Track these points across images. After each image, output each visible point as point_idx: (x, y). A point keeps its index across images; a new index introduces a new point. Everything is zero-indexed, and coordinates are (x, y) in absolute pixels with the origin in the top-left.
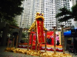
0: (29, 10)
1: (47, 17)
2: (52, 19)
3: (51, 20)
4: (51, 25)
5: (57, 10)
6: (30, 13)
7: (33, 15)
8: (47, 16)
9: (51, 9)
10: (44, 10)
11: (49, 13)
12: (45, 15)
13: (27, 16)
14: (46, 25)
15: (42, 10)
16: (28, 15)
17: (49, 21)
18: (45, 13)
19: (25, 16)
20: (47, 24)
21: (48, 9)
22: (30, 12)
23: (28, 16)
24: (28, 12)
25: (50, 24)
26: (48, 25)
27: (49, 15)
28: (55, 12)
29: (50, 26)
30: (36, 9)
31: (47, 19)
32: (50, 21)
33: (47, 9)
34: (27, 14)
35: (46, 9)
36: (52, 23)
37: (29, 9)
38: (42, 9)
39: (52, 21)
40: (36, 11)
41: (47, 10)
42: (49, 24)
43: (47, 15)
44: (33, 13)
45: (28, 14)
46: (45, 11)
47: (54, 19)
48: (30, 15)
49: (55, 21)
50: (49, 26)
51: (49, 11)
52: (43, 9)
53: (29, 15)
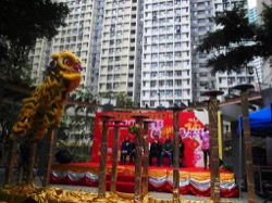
0: (80, 19)
1: (156, 50)
2: (177, 58)
3: (170, 63)
4: (170, 82)
5: (195, 22)
6: (86, 32)
7: (96, 38)
8: (154, 45)
9: (172, 14)
10: (145, 18)
11: (165, 32)
12: (149, 41)
13: (72, 42)
14: (153, 83)
15: (136, 20)
16: (75, 39)
17: (165, 68)
18: (149, 33)
19: (65, 43)
20: (156, 78)
21: (158, 17)
22: (86, 25)
23: (78, 42)
24: (78, 26)
25: (168, 78)
26: (161, 83)
27: (164, 41)
28: (188, 30)
29: (168, 88)
30: (110, 14)
31: (156, 60)
32: (168, 69)
33: (154, 12)
34: (72, 35)
35: (150, 16)
36: (174, 77)
37: (79, 11)
38: (134, 16)
39: (174, 68)
40: (109, 22)
41: (154, 20)
42: (165, 78)
43: (157, 42)
44: (97, 31)
45: (77, 35)
46: (149, 24)
47: (185, 57)
48: (85, 40)
49: (189, 67)
50: (164, 87)
51: (165, 24)
52: (141, 16)
53: (81, 38)
